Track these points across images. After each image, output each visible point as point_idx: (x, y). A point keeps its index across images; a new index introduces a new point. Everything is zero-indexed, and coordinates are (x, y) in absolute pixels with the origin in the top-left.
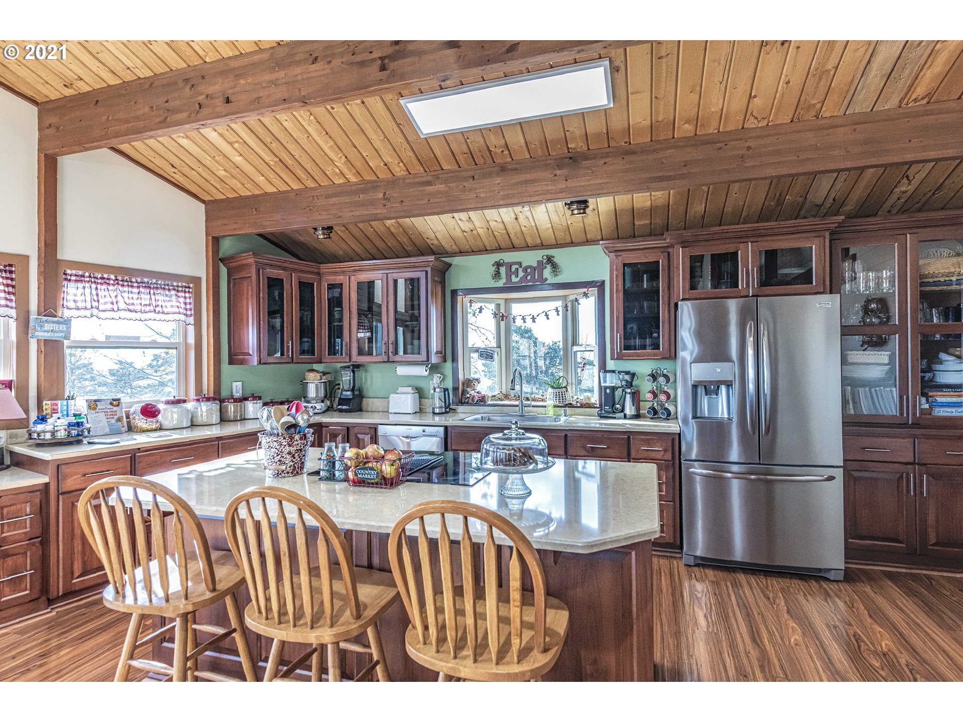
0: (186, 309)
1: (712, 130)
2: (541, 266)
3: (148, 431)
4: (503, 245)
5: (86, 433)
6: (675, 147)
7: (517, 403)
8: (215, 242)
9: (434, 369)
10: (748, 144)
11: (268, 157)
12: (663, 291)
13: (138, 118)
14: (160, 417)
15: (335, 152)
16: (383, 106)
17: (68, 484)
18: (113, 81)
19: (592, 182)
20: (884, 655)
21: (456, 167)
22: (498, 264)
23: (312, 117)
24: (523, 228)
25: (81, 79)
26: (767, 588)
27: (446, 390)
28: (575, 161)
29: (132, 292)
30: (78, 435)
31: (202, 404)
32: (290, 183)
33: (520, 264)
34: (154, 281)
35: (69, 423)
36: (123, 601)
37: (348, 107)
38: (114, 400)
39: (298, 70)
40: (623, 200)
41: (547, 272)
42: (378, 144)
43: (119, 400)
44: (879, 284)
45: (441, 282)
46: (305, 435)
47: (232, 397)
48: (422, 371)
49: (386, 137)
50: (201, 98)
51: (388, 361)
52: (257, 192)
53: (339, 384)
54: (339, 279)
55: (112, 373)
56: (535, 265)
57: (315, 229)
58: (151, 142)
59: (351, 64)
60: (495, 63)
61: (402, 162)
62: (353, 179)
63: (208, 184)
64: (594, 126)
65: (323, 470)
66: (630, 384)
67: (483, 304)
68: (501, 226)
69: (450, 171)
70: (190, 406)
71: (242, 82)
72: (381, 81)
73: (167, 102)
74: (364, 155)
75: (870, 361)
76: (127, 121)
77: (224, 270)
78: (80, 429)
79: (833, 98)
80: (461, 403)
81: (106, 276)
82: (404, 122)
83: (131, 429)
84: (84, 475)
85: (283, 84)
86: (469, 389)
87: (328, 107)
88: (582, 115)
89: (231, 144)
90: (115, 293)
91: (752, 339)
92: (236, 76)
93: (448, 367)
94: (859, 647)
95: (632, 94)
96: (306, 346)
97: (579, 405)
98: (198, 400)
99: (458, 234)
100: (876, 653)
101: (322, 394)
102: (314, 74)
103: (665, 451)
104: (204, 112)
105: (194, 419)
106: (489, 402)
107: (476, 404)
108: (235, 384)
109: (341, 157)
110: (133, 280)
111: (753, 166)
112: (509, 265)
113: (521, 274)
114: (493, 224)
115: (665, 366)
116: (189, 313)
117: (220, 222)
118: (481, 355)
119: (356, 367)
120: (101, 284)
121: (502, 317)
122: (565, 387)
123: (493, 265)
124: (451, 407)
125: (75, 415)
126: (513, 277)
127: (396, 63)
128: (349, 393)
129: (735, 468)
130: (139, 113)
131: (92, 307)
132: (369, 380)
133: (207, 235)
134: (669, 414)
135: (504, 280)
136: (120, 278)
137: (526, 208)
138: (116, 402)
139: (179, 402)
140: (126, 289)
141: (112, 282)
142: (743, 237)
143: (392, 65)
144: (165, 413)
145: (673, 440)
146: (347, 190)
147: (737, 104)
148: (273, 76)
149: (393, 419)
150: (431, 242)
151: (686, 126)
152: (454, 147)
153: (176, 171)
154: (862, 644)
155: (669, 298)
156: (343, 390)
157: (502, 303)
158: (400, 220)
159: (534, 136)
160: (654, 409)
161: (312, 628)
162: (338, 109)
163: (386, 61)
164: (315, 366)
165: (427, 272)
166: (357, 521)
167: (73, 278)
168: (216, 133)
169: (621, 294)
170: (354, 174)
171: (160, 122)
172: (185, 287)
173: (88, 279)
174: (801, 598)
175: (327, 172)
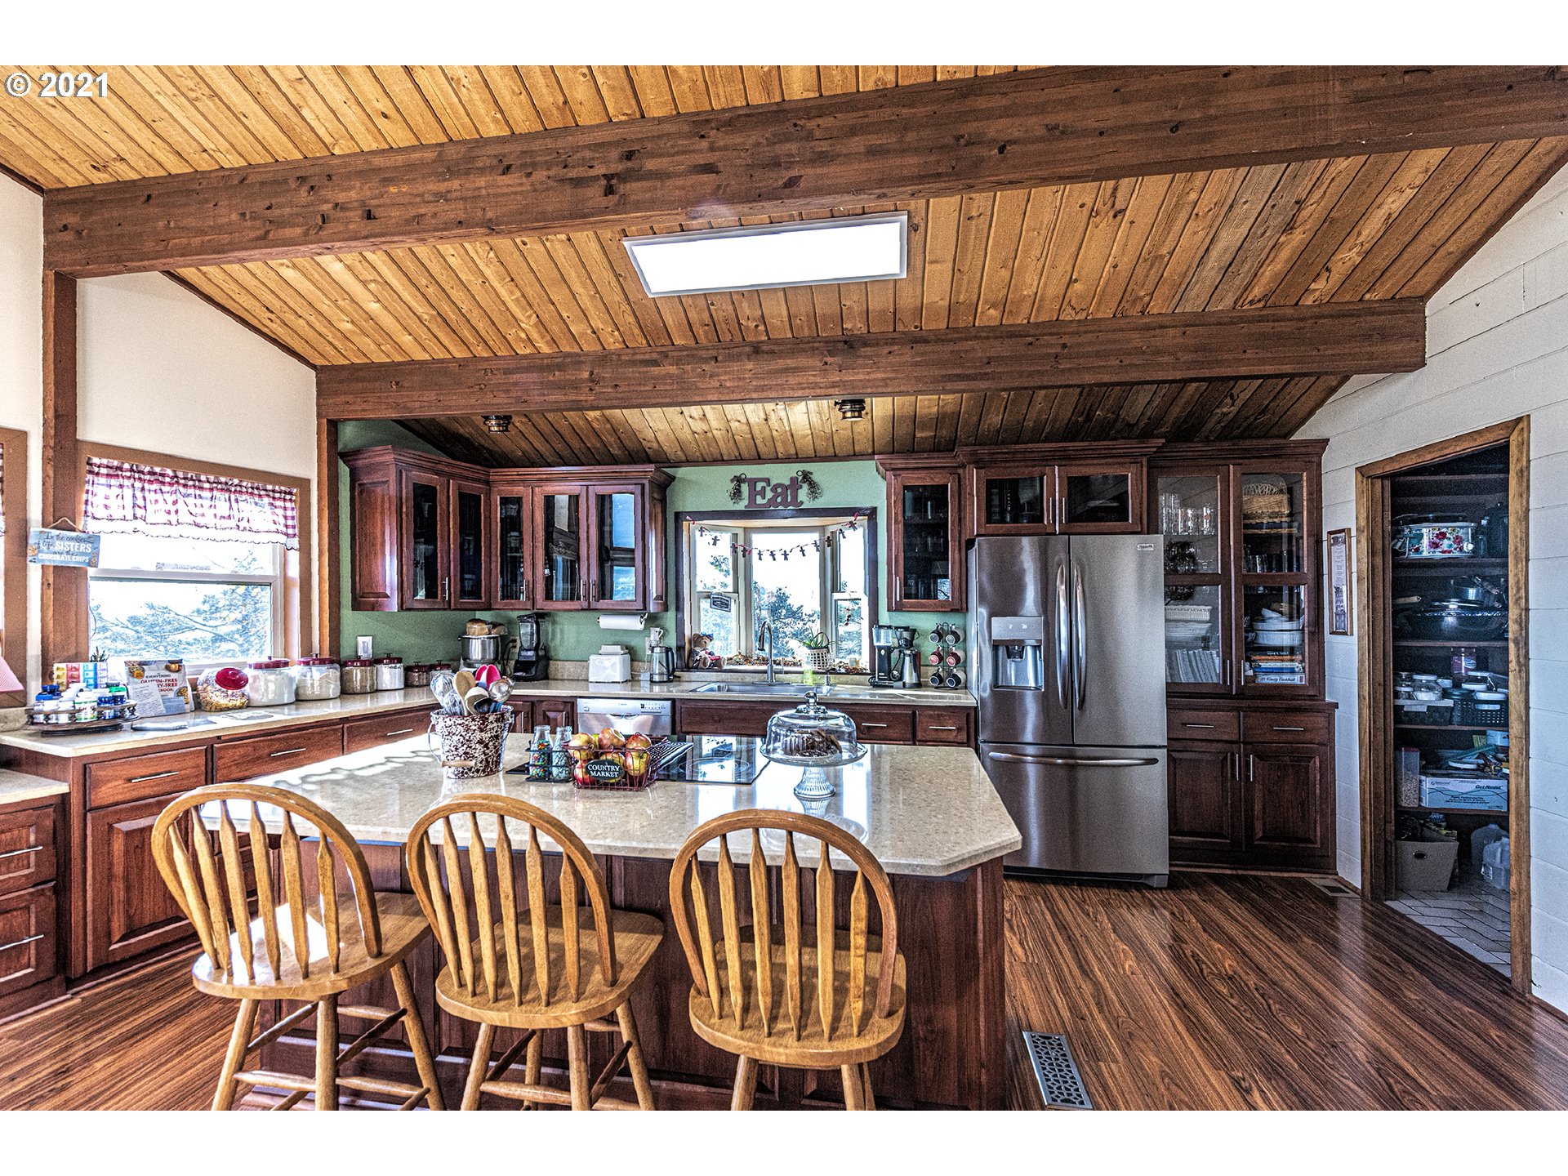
0: (287, 526)
1: (1021, 320)
2: (794, 485)
3: (228, 709)
4: (745, 454)
5: (128, 714)
6: (976, 338)
7: (764, 667)
8: (331, 428)
9: (652, 620)
10: (1062, 341)
11: (421, 309)
12: (953, 522)
13: (219, 229)
14: (247, 689)
15: (523, 308)
16: (598, 247)
17: (100, 795)
18: (176, 167)
19: (873, 376)
20: (1230, 978)
21: (692, 343)
22: (739, 480)
23: (492, 254)
24: (775, 433)
25: (122, 159)
26: (1085, 901)
27: (668, 650)
28: (851, 347)
29: (200, 497)
30: (115, 717)
31: (314, 669)
32: (451, 349)
33: (768, 481)
34: (236, 481)
35: (100, 699)
36: (230, 982)
37: (548, 244)
38: (172, 662)
39: (481, 182)
40: (903, 403)
41: (803, 494)
42: (585, 301)
43: (181, 661)
44: (1198, 526)
45: (661, 501)
46: (502, 715)
47: (358, 658)
48: (635, 623)
49: (598, 292)
50: (326, 207)
51: (589, 609)
52: (399, 358)
53: (515, 641)
54: (518, 490)
55: (135, 621)
56: (787, 482)
57: (487, 418)
58: (235, 269)
59: (562, 181)
60: (770, 199)
61: (618, 330)
62: (545, 349)
63: (322, 340)
64: (879, 302)
65: (534, 765)
66: (910, 644)
67: (717, 534)
68: (745, 428)
69: (683, 348)
70: (295, 671)
71: (393, 190)
72: (605, 210)
73: (269, 208)
74: (565, 315)
75: (1188, 618)
76: (201, 232)
77: (344, 470)
78: (118, 707)
79: (1164, 290)
80: (688, 668)
81: (157, 470)
82: (626, 274)
83: (200, 706)
84: (129, 780)
85: (457, 199)
86: (698, 649)
87: (518, 240)
88: (866, 285)
89: (364, 283)
90: (174, 497)
91: (1063, 587)
92: (385, 180)
93: (670, 618)
94: (1201, 971)
95: (931, 262)
96: (468, 585)
97: (843, 670)
98: (307, 663)
99: (686, 435)
100: (1220, 977)
101: (490, 655)
102: (505, 190)
103: (959, 730)
104: (330, 228)
105: (301, 691)
106: (726, 667)
107: (710, 669)
108: (361, 640)
109: (530, 316)
110: (203, 478)
111: (1070, 369)
112: (753, 482)
113: (769, 494)
114: (734, 425)
115: (953, 621)
116: (290, 531)
117: (341, 399)
118: (714, 603)
119: (540, 617)
120: (150, 482)
121: (742, 552)
122: (826, 647)
123: (732, 481)
124: (677, 673)
125: (108, 686)
126: (759, 497)
127: (628, 186)
128: (530, 653)
129: (1030, 750)
130: (221, 221)
131: (135, 518)
132: (558, 636)
133: (319, 416)
134: (958, 681)
135: (746, 502)
136: (180, 474)
137: (781, 406)
138: (175, 666)
139: (277, 665)
140: (191, 491)
141: (168, 480)
142: (1047, 460)
143: (622, 189)
144: (254, 681)
145: (968, 715)
146: (536, 364)
147: (1054, 289)
148: (442, 187)
149: (592, 690)
150: (649, 445)
151: (992, 311)
152: (693, 315)
153: (273, 317)
154: (1204, 966)
155: (960, 532)
156: (522, 649)
157: (740, 533)
158: (607, 412)
159: (801, 307)
160: (939, 676)
161: (548, 1004)
162: (533, 246)
163: (614, 182)
164: (479, 615)
165: (643, 486)
166: (609, 842)
167: (104, 471)
168: (341, 265)
169: (901, 526)
170: (547, 342)
171: (257, 239)
172: (285, 493)
173: (128, 474)
174: (1124, 911)
175: (508, 337)
